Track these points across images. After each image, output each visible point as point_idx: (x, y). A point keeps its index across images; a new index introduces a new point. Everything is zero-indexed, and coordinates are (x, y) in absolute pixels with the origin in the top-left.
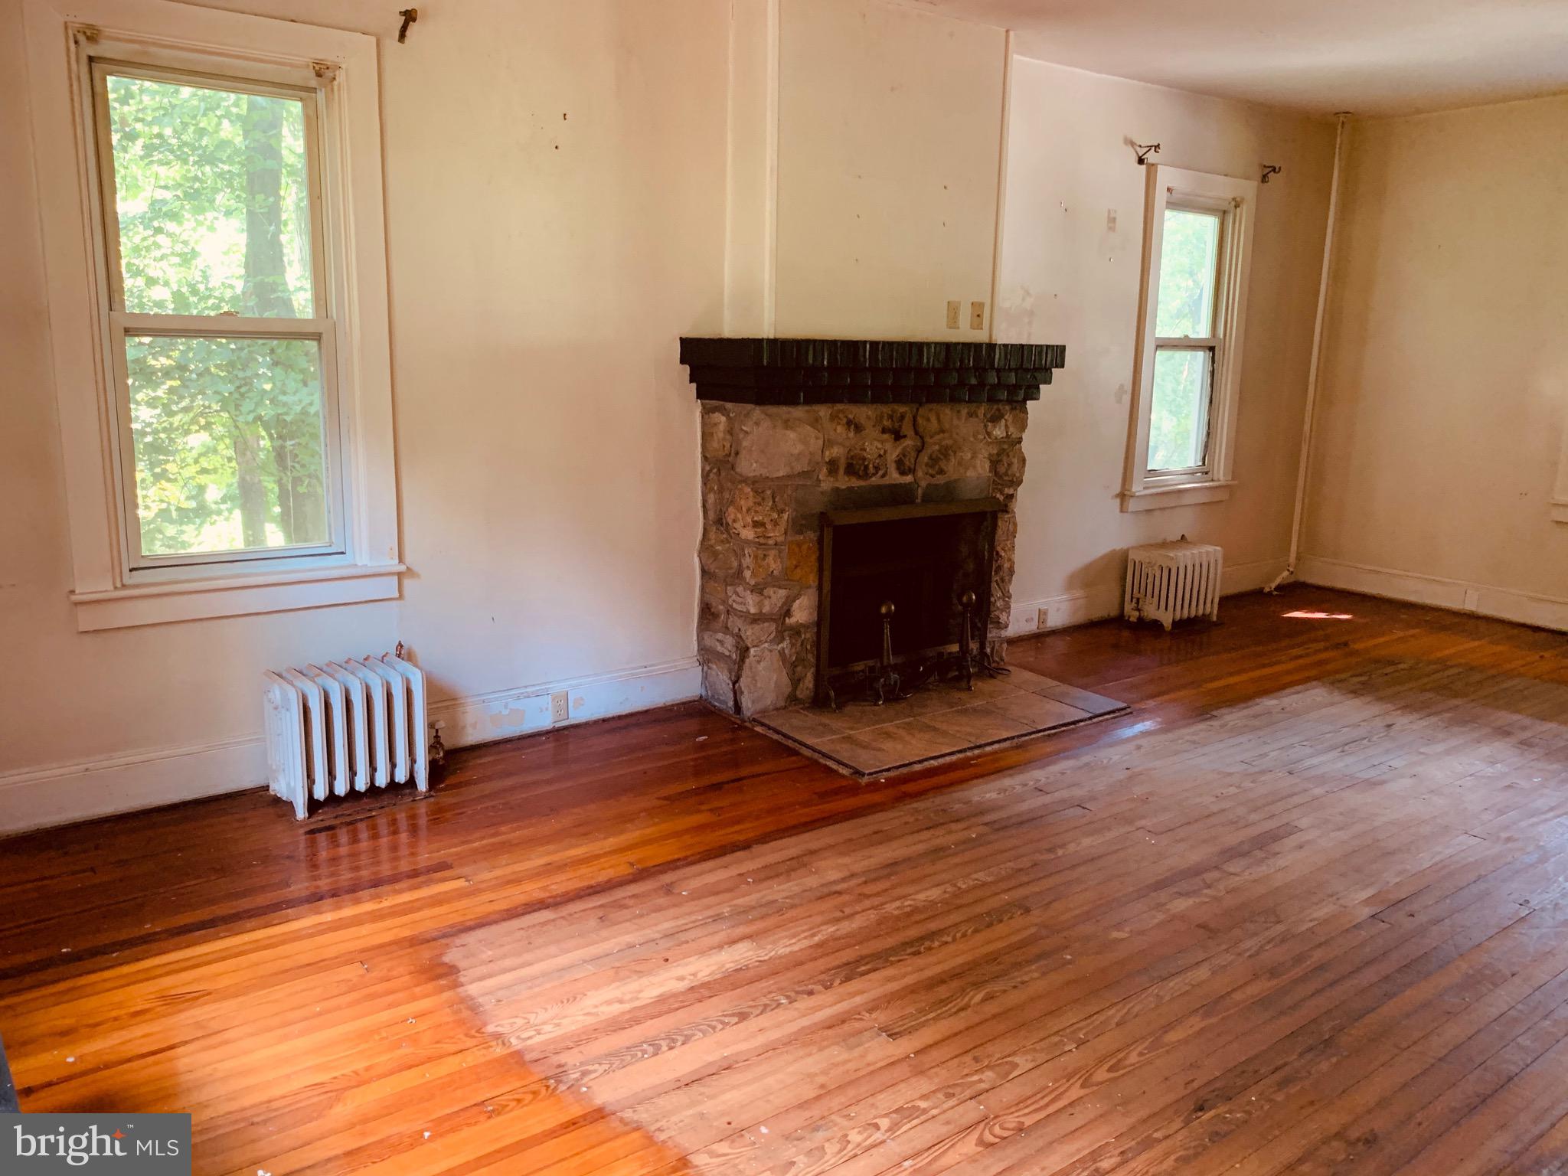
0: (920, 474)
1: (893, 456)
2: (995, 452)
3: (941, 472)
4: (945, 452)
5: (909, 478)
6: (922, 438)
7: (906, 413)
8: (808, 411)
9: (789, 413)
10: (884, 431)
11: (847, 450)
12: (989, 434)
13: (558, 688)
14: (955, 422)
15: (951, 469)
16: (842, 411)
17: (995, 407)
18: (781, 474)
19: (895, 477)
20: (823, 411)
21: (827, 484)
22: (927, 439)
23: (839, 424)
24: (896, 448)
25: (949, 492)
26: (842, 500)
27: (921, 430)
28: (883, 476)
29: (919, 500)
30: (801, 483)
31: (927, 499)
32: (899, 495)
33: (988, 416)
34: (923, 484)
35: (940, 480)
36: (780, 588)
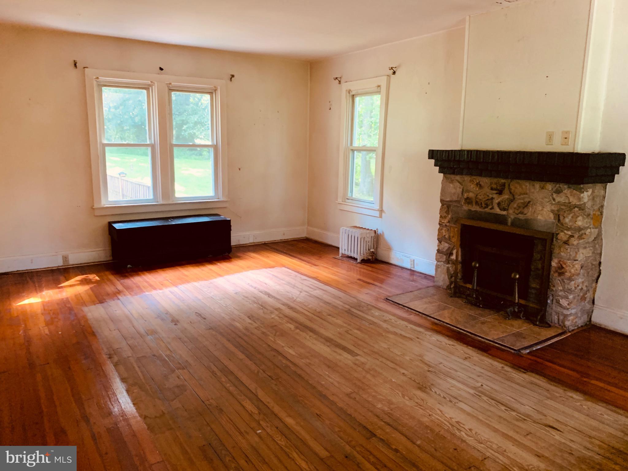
0: (511, 211)
1: (496, 201)
2: (556, 209)
3: (522, 213)
4: (526, 205)
5: (504, 213)
6: (513, 196)
7: (505, 183)
8: (461, 178)
9: (455, 177)
10: (492, 189)
11: (476, 195)
12: (554, 200)
13: (413, 257)
14: (533, 190)
15: (529, 213)
16: (474, 179)
17: (558, 185)
18: (448, 200)
19: (497, 210)
20: (467, 178)
21: (466, 207)
22: (516, 197)
23: (473, 184)
24: (499, 197)
25: (526, 224)
26: (472, 216)
27: (512, 191)
28: (491, 209)
29: (509, 224)
30: (456, 205)
31: (513, 224)
32: (501, 219)
33: (554, 190)
34: (512, 217)
35: (521, 217)
36: (447, 243)
